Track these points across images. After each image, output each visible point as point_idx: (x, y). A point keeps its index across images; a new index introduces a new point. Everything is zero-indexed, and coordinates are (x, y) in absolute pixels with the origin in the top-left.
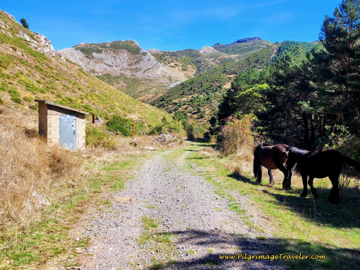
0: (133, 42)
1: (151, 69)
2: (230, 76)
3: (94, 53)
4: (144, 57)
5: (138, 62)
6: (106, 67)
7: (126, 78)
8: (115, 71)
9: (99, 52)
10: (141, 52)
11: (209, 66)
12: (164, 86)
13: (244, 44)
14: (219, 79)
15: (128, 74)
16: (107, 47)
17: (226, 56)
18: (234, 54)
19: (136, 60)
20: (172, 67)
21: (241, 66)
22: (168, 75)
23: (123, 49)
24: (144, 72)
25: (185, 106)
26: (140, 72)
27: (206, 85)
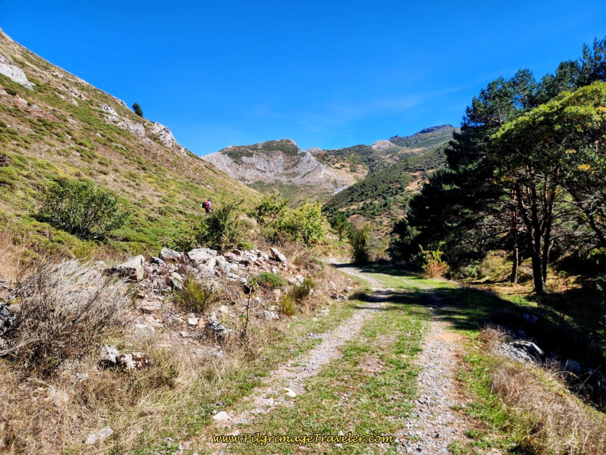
0: (290, 141)
1: (311, 173)
2: (414, 174)
3: (244, 157)
4: (303, 158)
5: (295, 165)
6: (257, 173)
7: (281, 186)
8: (269, 177)
9: (250, 155)
10: (299, 152)
11: (386, 165)
12: (328, 193)
13: (430, 134)
14: (400, 178)
15: (284, 180)
16: (258, 149)
17: (407, 151)
18: (418, 147)
19: (293, 163)
20: (337, 168)
21: (429, 160)
22: (332, 179)
23: (278, 150)
24: (303, 177)
25: (355, 216)
26: (298, 177)
27: (382, 187)
